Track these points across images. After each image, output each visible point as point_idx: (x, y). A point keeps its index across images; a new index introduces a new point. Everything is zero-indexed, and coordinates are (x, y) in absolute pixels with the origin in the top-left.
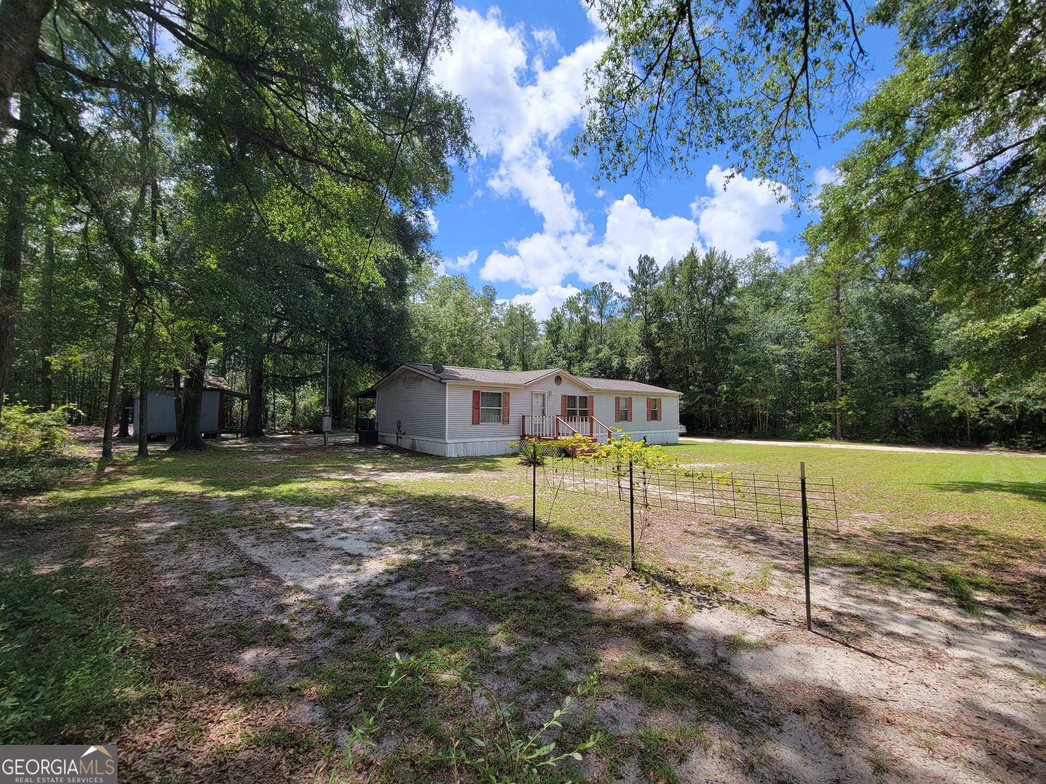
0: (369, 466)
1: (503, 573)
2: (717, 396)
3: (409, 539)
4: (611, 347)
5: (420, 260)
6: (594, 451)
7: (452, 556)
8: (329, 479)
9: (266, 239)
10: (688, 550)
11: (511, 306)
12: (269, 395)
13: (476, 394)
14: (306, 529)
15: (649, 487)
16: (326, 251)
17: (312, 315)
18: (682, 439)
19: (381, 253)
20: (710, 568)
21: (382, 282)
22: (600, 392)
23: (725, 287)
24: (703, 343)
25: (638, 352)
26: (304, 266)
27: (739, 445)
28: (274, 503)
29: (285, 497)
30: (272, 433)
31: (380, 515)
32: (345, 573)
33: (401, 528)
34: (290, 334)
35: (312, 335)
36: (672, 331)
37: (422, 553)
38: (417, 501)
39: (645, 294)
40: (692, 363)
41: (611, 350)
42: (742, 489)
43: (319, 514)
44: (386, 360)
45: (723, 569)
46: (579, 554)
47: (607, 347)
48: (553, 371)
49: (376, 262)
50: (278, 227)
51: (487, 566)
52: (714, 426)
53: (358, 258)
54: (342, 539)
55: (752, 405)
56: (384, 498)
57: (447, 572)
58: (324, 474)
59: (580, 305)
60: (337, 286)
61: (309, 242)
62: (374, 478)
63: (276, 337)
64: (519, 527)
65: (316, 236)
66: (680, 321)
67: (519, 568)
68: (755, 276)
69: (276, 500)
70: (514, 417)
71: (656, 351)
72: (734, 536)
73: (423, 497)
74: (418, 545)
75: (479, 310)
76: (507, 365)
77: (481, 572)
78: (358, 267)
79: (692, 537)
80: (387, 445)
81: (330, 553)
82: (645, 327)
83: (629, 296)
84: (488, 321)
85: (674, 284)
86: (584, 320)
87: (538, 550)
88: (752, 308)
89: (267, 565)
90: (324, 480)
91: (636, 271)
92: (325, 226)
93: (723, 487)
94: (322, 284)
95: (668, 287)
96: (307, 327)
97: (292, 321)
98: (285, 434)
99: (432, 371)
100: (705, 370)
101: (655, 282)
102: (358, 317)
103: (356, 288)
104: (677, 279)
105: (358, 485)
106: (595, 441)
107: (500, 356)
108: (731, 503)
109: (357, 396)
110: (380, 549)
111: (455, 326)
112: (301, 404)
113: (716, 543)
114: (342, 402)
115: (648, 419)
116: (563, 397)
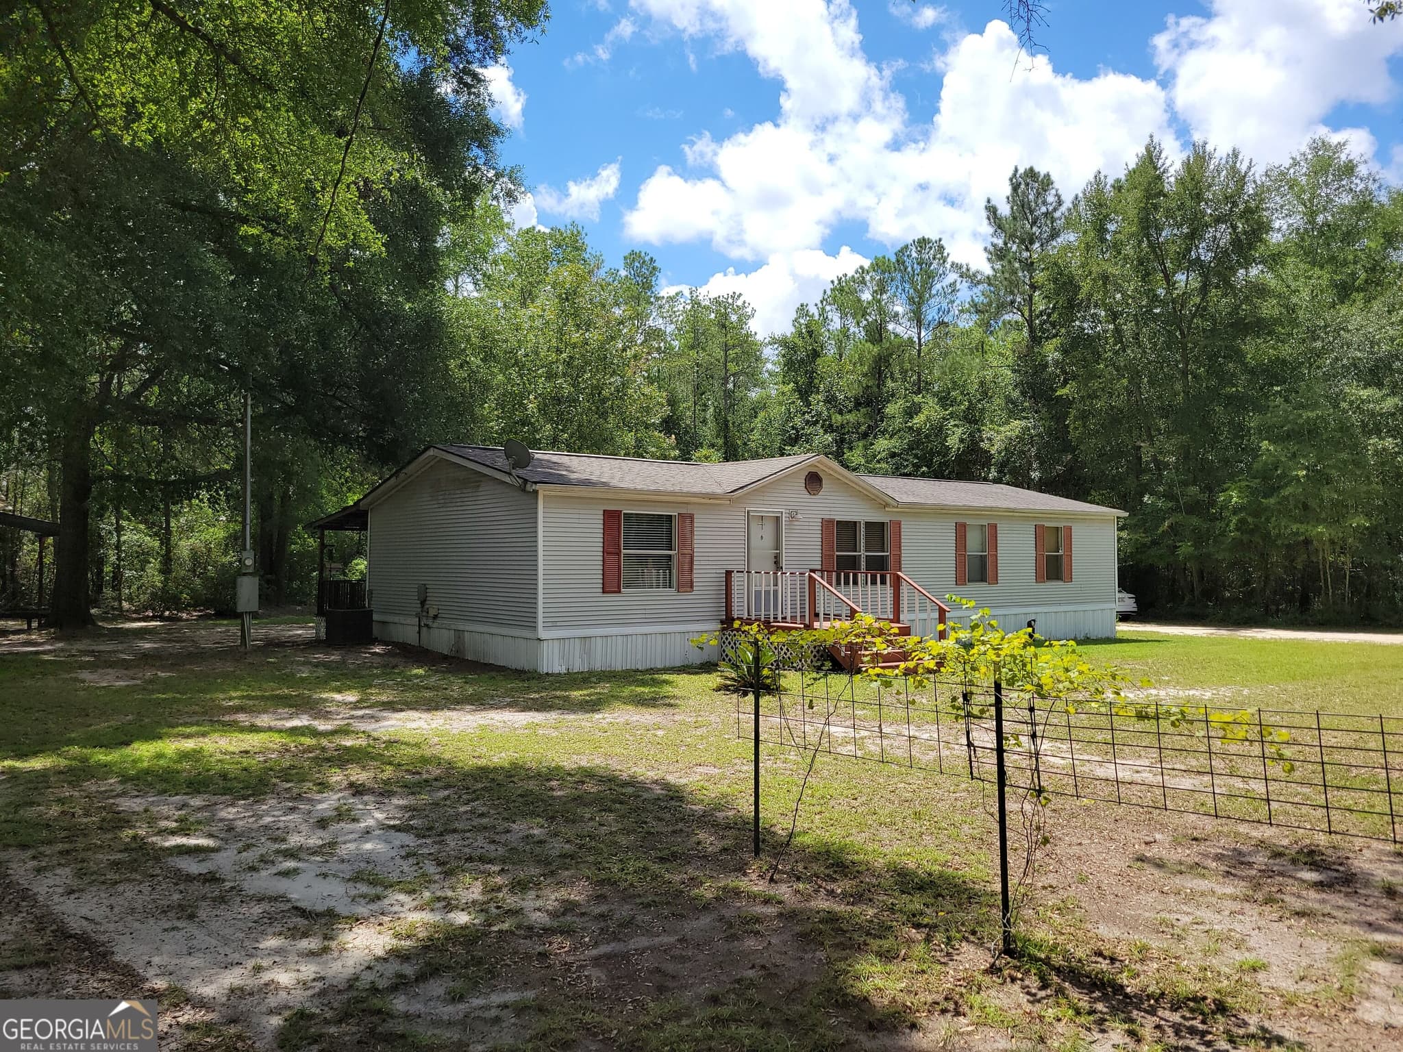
0: (351, 697)
1: (683, 959)
2: (1214, 519)
3: (448, 874)
4: (944, 400)
5: (472, 190)
6: (905, 657)
7: (553, 915)
8: (254, 729)
9: (93, 142)
10: (1147, 905)
11: (696, 303)
12: (106, 526)
13: (611, 518)
14: (197, 850)
15: (1045, 746)
16: (240, 169)
17: (208, 329)
18: (1124, 628)
19: (374, 172)
20: (1206, 953)
21: (377, 244)
22: (918, 511)
23: (1236, 242)
24: (1178, 386)
25: (1014, 410)
26: (185, 207)
27: (1275, 642)
28: (119, 788)
29: (147, 772)
30: (114, 619)
31: (379, 816)
32: (293, 958)
33: (428, 847)
34: (155, 375)
35: (211, 379)
36: (1098, 357)
37: (479, 907)
38: (470, 782)
39: (1029, 266)
40: (1151, 438)
41: (944, 407)
42: (1287, 752)
43: (229, 813)
44: (390, 435)
45: (1238, 956)
46: (871, 912)
47: (932, 401)
48: (798, 460)
49: (364, 195)
50: (120, 111)
51: (642, 942)
52: (1208, 594)
53: (318, 185)
54: (286, 874)
55: (1307, 542)
56: (389, 772)
57: (543, 956)
58: (241, 717)
59: (866, 296)
60: (269, 258)
61: (198, 147)
62: (362, 726)
63: (120, 384)
64: (720, 845)
65: (214, 133)
66: (1118, 331)
67: (722, 946)
68: (1312, 214)
69: (125, 779)
70: (706, 573)
71: (1056, 409)
72: (1268, 873)
73: (483, 773)
74: (474, 891)
75: (618, 312)
76: (687, 450)
77: (626, 956)
78: (317, 208)
79: (1156, 872)
80: (395, 644)
81: (257, 910)
82: (1030, 348)
83: (987, 270)
84: (640, 339)
85: (1103, 240)
86: (876, 333)
87: (767, 901)
88: (1305, 294)
89: (103, 938)
90: (242, 730)
91: (1005, 210)
92: (238, 107)
93: (1233, 748)
94: (231, 251)
95: (1088, 247)
96: (197, 358)
97: (159, 342)
98: (145, 619)
99: (501, 462)
100: (1186, 454)
101: (1054, 234)
102: (320, 332)
103: (313, 260)
104: (1112, 227)
105: (324, 742)
106: (905, 632)
107: (669, 425)
108: (1258, 787)
109: (320, 526)
110: (378, 898)
111: (559, 351)
112: (184, 547)
113: (1220, 890)
114: (283, 541)
115: (1039, 576)
116: (828, 526)
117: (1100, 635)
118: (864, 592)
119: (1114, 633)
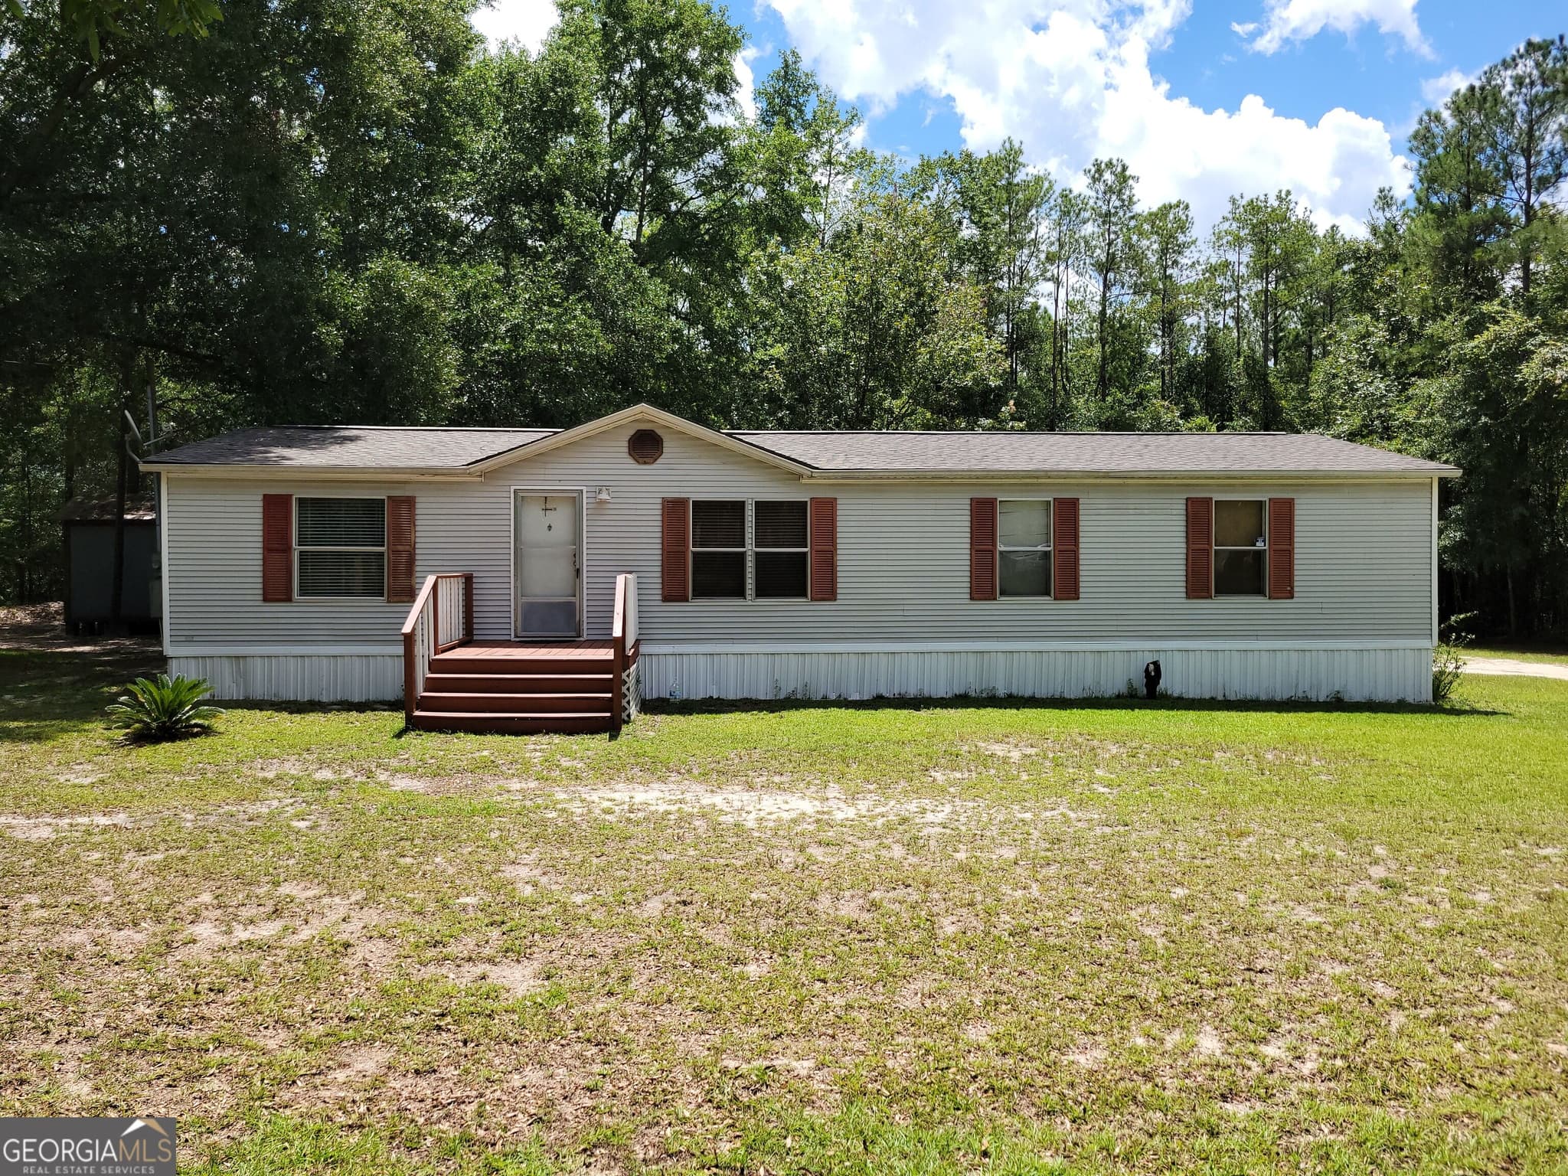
13: (275, 505)
115: (1196, 588)
116: (673, 508)
117: (1380, 696)
118: (751, 608)
119: (1427, 695)
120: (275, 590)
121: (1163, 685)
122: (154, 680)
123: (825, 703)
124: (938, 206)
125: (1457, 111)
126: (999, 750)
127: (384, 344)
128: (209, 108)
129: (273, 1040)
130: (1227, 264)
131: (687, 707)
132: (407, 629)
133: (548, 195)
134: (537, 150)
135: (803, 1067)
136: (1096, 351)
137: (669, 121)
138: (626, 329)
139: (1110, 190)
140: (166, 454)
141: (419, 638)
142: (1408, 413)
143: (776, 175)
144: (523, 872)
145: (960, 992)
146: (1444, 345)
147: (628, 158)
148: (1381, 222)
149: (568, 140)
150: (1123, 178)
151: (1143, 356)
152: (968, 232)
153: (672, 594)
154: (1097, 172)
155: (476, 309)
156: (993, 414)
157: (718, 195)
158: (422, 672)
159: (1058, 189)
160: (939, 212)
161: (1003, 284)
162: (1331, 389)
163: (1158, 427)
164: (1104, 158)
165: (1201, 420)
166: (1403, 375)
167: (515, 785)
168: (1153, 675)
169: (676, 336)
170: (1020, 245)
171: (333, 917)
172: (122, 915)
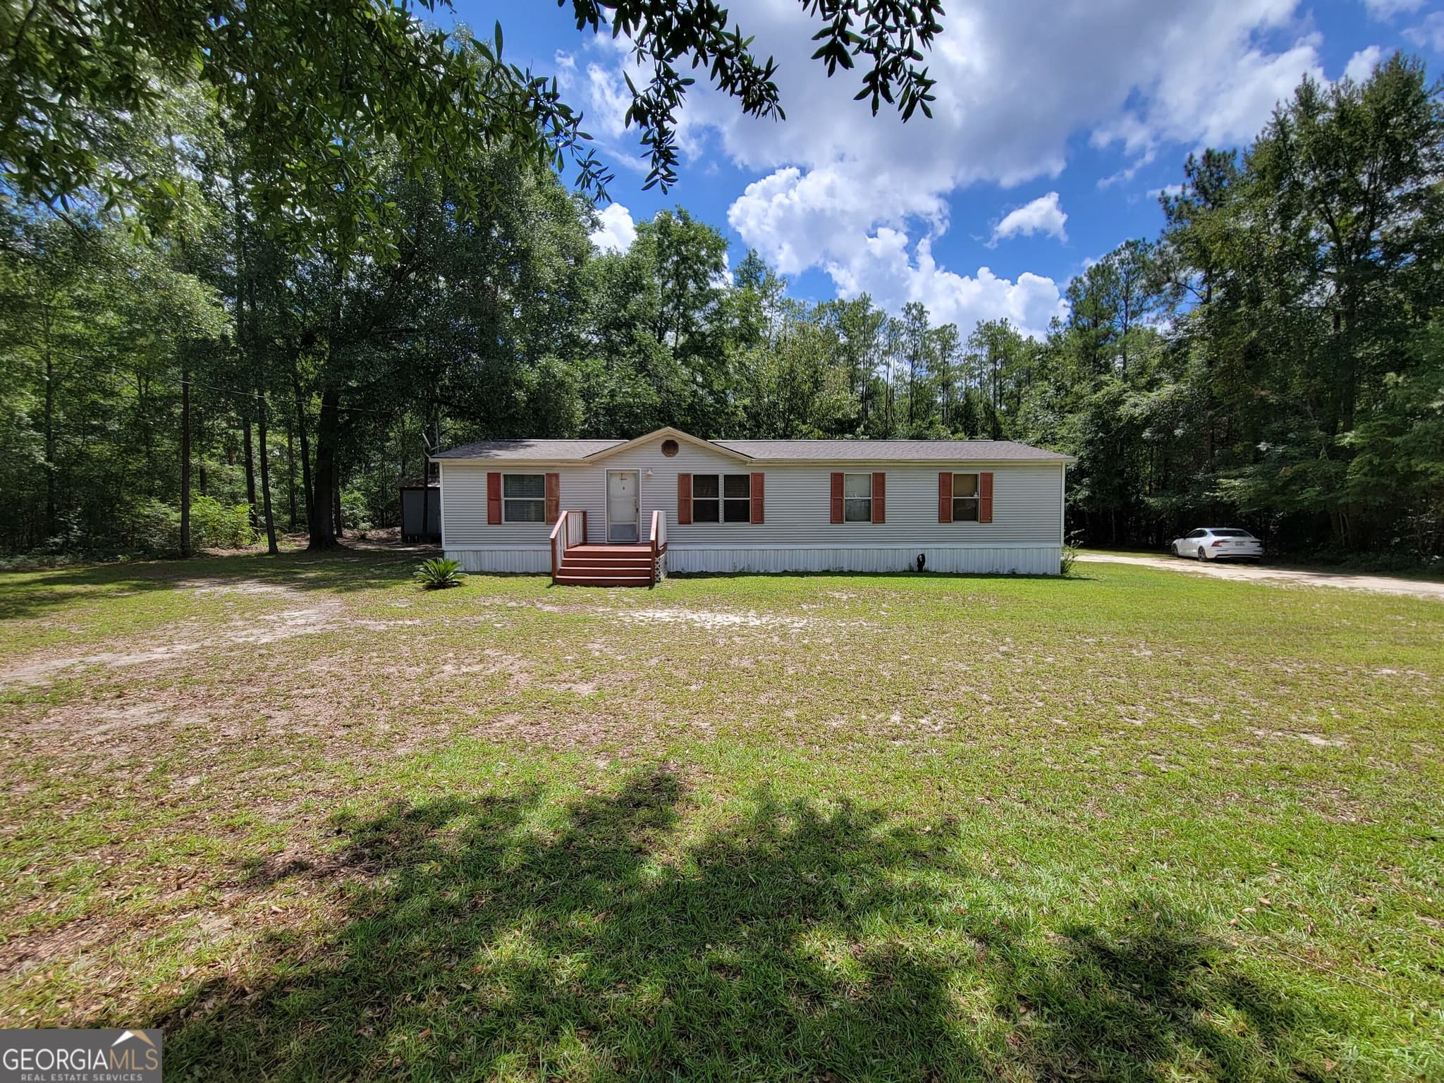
13: (494, 478)
22: (782, 465)
115: (944, 518)
116: (684, 478)
117: (1034, 572)
118: (722, 527)
119: (1058, 571)
120: (494, 519)
121: (926, 566)
122: (436, 561)
123: (758, 574)
124: (827, 326)
125: (1091, 278)
126: (837, 595)
127: (548, 399)
128: (462, 286)
129: (471, 711)
130: (976, 356)
131: (689, 576)
132: (552, 536)
133: (629, 324)
134: (623, 302)
135: (704, 725)
136: (908, 401)
137: (691, 286)
138: (668, 391)
139: (915, 318)
140: (441, 455)
141: (558, 542)
142: (1064, 432)
143: (745, 313)
144: (597, 646)
145: (787, 696)
146: (1082, 397)
147: (671, 305)
148: (1053, 334)
149: (640, 297)
150: (922, 312)
151: (933, 403)
152: (843, 340)
153: (683, 521)
154: (909, 308)
155: (593, 382)
156: (853, 432)
157: (716, 323)
158: (560, 558)
159: (889, 317)
160: (828, 330)
161: (861, 366)
162: (1027, 420)
163: (939, 438)
164: (912, 302)
165: (961, 435)
166: (1062, 411)
167: (601, 610)
168: (921, 561)
169: (694, 394)
170: (869, 347)
171: (506, 663)
172: (412, 661)
